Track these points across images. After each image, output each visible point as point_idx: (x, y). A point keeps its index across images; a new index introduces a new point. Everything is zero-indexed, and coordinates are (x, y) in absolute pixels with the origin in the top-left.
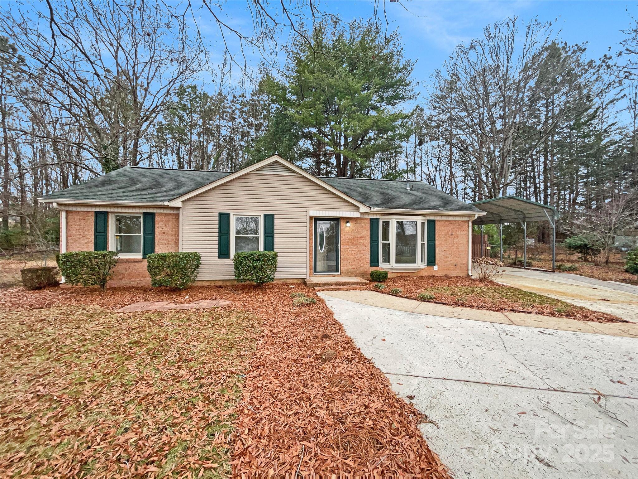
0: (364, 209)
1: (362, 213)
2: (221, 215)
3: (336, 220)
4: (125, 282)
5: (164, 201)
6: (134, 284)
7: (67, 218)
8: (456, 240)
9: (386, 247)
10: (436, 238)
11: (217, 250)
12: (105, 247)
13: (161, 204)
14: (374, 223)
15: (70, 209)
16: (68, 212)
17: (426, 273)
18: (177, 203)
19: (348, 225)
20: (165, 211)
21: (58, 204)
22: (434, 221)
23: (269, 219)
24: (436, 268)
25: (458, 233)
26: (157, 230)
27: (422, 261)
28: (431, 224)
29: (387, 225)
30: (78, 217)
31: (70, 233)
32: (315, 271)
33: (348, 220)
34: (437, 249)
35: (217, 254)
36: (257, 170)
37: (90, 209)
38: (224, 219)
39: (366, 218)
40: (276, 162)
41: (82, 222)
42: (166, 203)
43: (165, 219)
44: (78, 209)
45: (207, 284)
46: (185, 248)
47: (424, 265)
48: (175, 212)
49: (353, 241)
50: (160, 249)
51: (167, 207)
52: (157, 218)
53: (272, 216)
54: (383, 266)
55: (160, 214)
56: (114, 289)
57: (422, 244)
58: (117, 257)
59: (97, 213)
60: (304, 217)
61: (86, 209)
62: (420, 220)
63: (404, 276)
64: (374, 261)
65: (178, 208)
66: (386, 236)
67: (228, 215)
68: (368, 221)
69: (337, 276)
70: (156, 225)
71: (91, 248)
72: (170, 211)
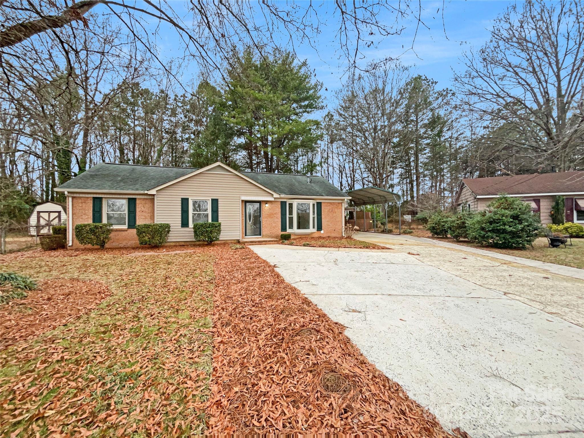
0: (276, 195)
1: (275, 198)
2: (182, 199)
3: (260, 202)
4: (115, 244)
5: (144, 191)
6: (122, 245)
7: (72, 202)
8: (335, 215)
9: (291, 219)
10: (322, 214)
11: (180, 222)
12: (100, 221)
13: (142, 192)
14: (283, 204)
15: (75, 195)
16: (73, 198)
17: (316, 235)
18: (153, 192)
19: (267, 205)
20: (146, 197)
21: (68, 192)
22: (321, 203)
23: (215, 202)
24: (322, 232)
25: (336, 210)
26: (138, 210)
27: (314, 227)
28: (319, 205)
29: (291, 205)
30: (80, 201)
31: (75, 211)
32: (246, 235)
33: (266, 202)
34: (323, 220)
35: (180, 225)
36: (206, 171)
37: (89, 196)
38: (185, 202)
39: (278, 201)
40: (219, 166)
41: (84, 205)
42: (146, 192)
43: (143, 202)
44: (81, 195)
45: (174, 244)
46: (159, 220)
47: (315, 230)
48: (153, 197)
49: (271, 215)
50: (140, 221)
51: (147, 194)
52: (138, 202)
53: (217, 200)
54: (289, 231)
55: (140, 199)
56: (112, 249)
57: (314, 218)
58: (112, 228)
59: (94, 198)
60: (238, 200)
61: (87, 196)
62: (311, 202)
63: (301, 237)
64: (284, 229)
65: (154, 195)
66: (291, 213)
67: (187, 199)
68: (280, 203)
69: (260, 238)
70: (137, 207)
71: (90, 221)
72: (148, 197)
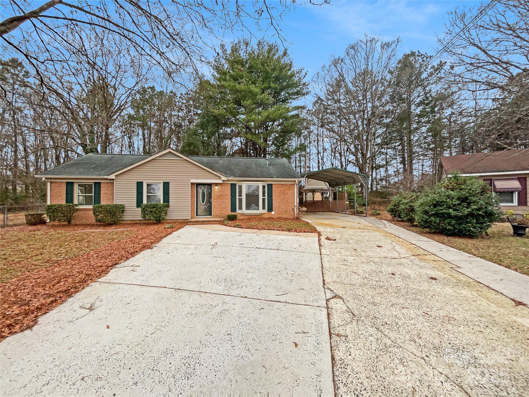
0: (224, 178)
1: (223, 181)
2: (138, 183)
3: (210, 185)
4: (84, 222)
5: (104, 176)
6: (88, 222)
7: (51, 186)
8: (286, 196)
9: (240, 200)
10: (273, 195)
11: (136, 203)
12: (72, 201)
13: (103, 177)
14: (233, 186)
15: (53, 181)
16: (51, 182)
17: (266, 216)
18: (112, 177)
19: (216, 187)
20: (107, 181)
21: (46, 178)
22: (272, 185)
23: (166, 186)
24: (273, 213)
25: (288, 192)
26: (102, 192)
27: (264, 208)
28: (270, 186)
29: (240, 187)
30: (57, 185)
31: (52, 194)
32: (197, 215)
33: (217, 184)
34: (273, 201)
35: (136, 205)
36: (159, 157)
37: (64, 181)
38: (140, 185)
39: (227, 184)
40: (170, 152)
41: (59, 188)
42: (106, 177)
43: (107, 186)
44: (57, 181)
45: (130, 222)
46: (117, 202)
47: (265, 211)
48: (112, 181)
49: (220, 197)
50: (103, 202)
51: (106, 179)
52: (102, 185)
53: (168, 183)
54: (238, 211)
55: (104, 183)
56: (76, 225)
57: (264, 200)
58: (77, 207)
59: (67, 183)
60: (188, 183)
61: (61, 181)
62: (261, 185)
63: (250, 218)
64: (233, 209)
65: (113, 179)
66: (240, 195)
67: (142, 183)
68: (229, 185)
69: (210, 218)
70: (101, 189)
71: (64, 202)
72: (109, 181)
